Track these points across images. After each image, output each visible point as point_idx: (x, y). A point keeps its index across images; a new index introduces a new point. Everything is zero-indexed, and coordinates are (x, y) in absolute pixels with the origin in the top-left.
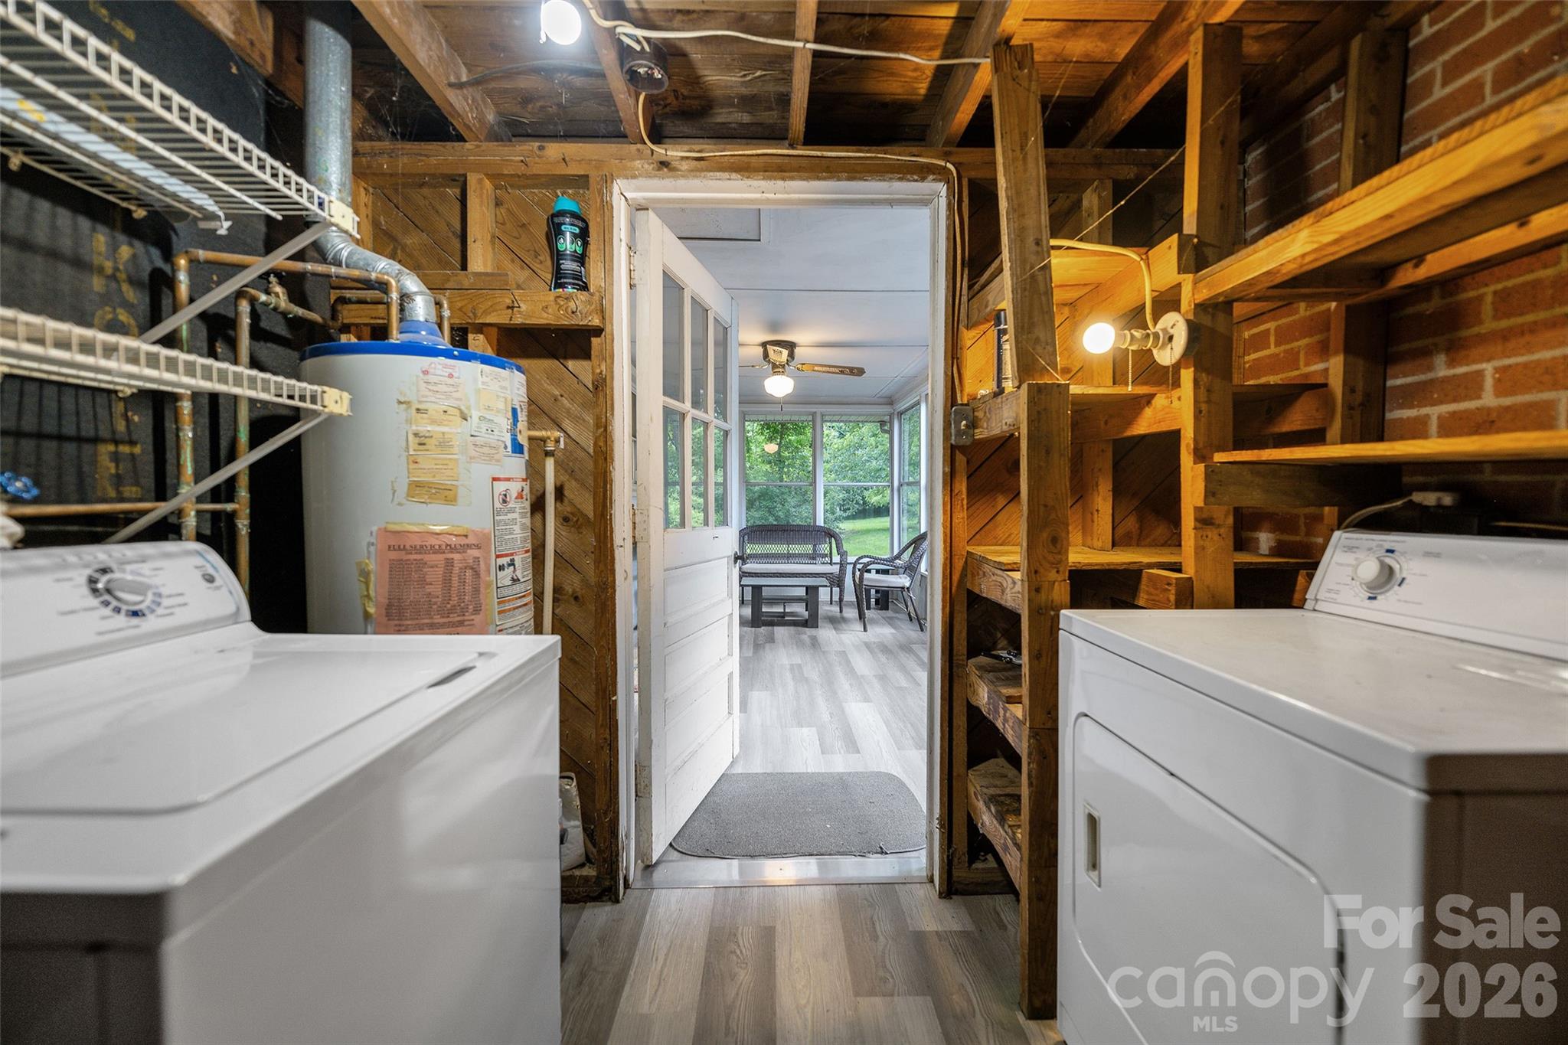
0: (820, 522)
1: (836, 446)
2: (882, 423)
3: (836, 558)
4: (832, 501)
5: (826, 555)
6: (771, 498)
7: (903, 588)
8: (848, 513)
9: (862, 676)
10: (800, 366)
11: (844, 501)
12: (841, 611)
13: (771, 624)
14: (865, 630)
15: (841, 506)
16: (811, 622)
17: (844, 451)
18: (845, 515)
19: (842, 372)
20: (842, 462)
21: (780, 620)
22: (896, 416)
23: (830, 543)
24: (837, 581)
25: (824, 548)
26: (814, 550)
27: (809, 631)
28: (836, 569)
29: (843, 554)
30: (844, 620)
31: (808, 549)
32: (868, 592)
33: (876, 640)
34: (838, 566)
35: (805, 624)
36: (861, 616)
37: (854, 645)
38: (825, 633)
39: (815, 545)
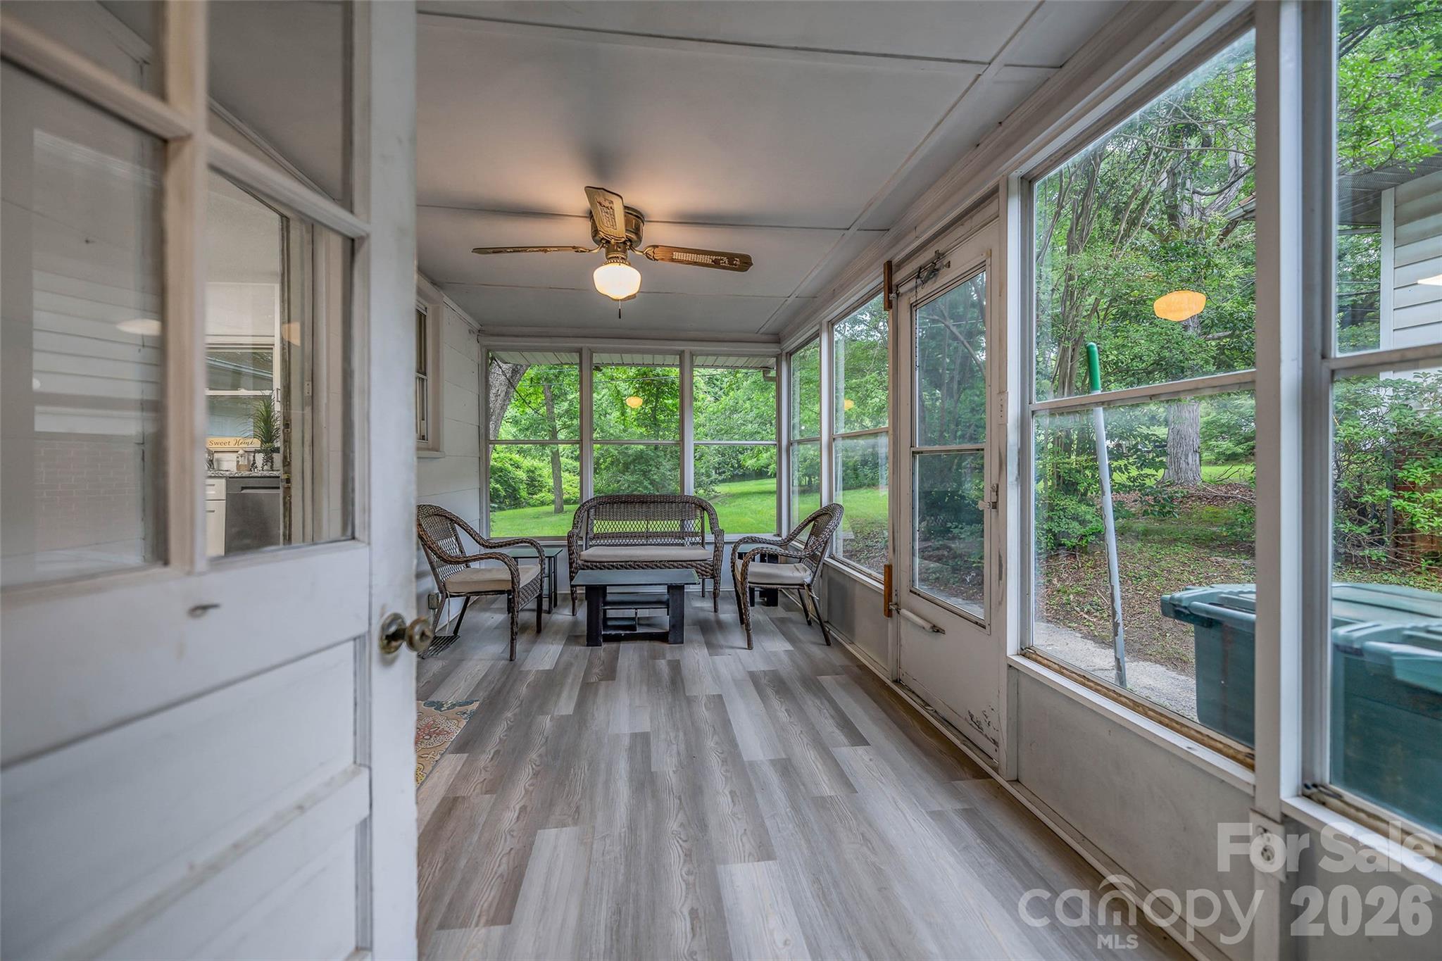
0: (690, 490)
1: (711, 409)
2: (766, 369)
3: (710, 538)
4: (707, 464)
5: (696, 534)
6: (647, 462)
7: (802, 585)
8: (723, 476)
9: (751, 764)
10: (650, 250)
11: (719, 464)
12: (716, 611)
13: (617, 639)
14: (750, 646)
15: (716, 469)
16: (672, 636)
17: (719, 414)
18: (720, 478)
19: (716, 264)
20: (717, 425)
21: (631, 633)
22: (784, 358)
23: (702, 518)
24: (710, 571)
25: (694, 525)
26: (682, 526)
27: (669, 651)
28: (707, 553)
29: (718, 533)
30: (721, 626)
31: (674, 526)
32: (752, 591)
33: (766, 668)
34: (713, 546)
35: (663, 638)
36: (743, 619)
37: (734, 680)
38: (694, 655)
39: (683, 521)
